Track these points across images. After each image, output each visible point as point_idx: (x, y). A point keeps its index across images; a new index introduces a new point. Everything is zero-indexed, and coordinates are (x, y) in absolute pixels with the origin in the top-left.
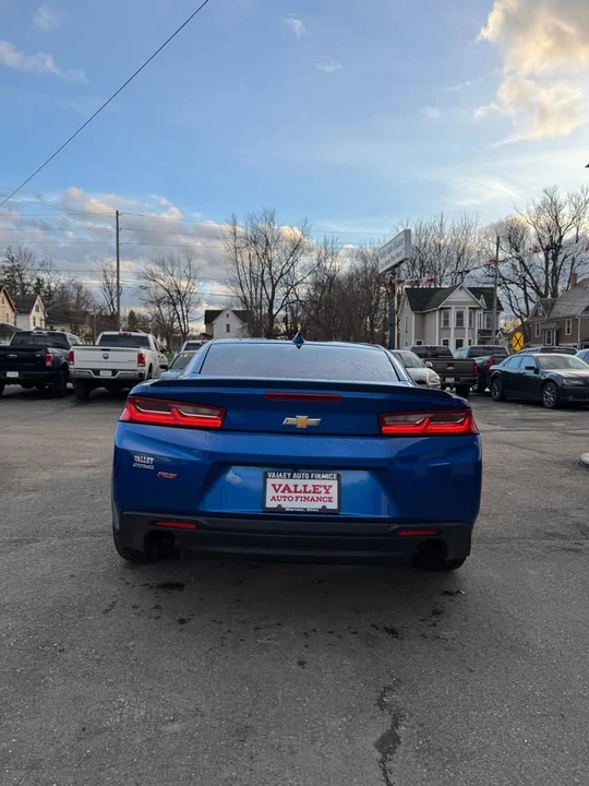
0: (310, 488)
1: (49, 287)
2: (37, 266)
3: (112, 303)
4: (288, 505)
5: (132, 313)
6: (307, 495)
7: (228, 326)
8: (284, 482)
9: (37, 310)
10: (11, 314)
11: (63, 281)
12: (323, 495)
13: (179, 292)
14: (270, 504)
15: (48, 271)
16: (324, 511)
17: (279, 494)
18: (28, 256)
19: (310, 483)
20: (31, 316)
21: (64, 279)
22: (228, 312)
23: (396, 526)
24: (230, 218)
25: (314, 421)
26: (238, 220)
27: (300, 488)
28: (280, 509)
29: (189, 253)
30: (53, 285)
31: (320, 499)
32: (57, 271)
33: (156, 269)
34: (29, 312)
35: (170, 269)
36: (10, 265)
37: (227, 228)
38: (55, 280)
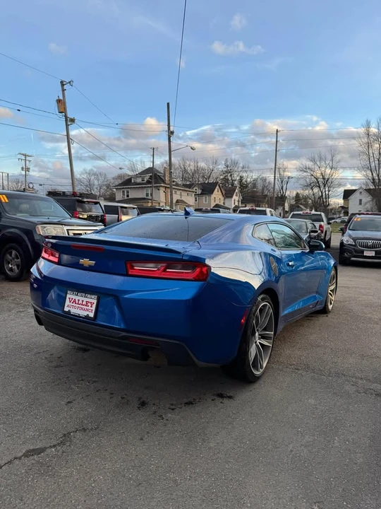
0: (84, 303)
1: (246, 181)
2: (240, 169)
3: (282, 188)
4: (73, 311)
5: (297, 195)
6: (82, 306)
7: (361, 200)
8: (74, 297)
9: (236, 195)
10: (222, 198)
11: (254, 177)
12: (89, 308)
13: (324, 179)
14: (66, 309)
15: (246, 171)
16: (87, 317)
17: (71, 304)
18: (235, 163)
19: (85, 300)
20: (233, 199)
21: (255, 175)
22: (361, 190)
23: (124, 334)
24: (364, 122)
25: (93, 263)
26: (371, 123)
27: (80, 302)
28: (69, 312)
29: (333, 152)
30: (249, 180)
31: (87, 310)
32: (251, 171)
33: (310, 164)
34: (232, 197)
35: (318, 163)
36: (225, 169)
37: (362, 130)
38: (250, 177)
